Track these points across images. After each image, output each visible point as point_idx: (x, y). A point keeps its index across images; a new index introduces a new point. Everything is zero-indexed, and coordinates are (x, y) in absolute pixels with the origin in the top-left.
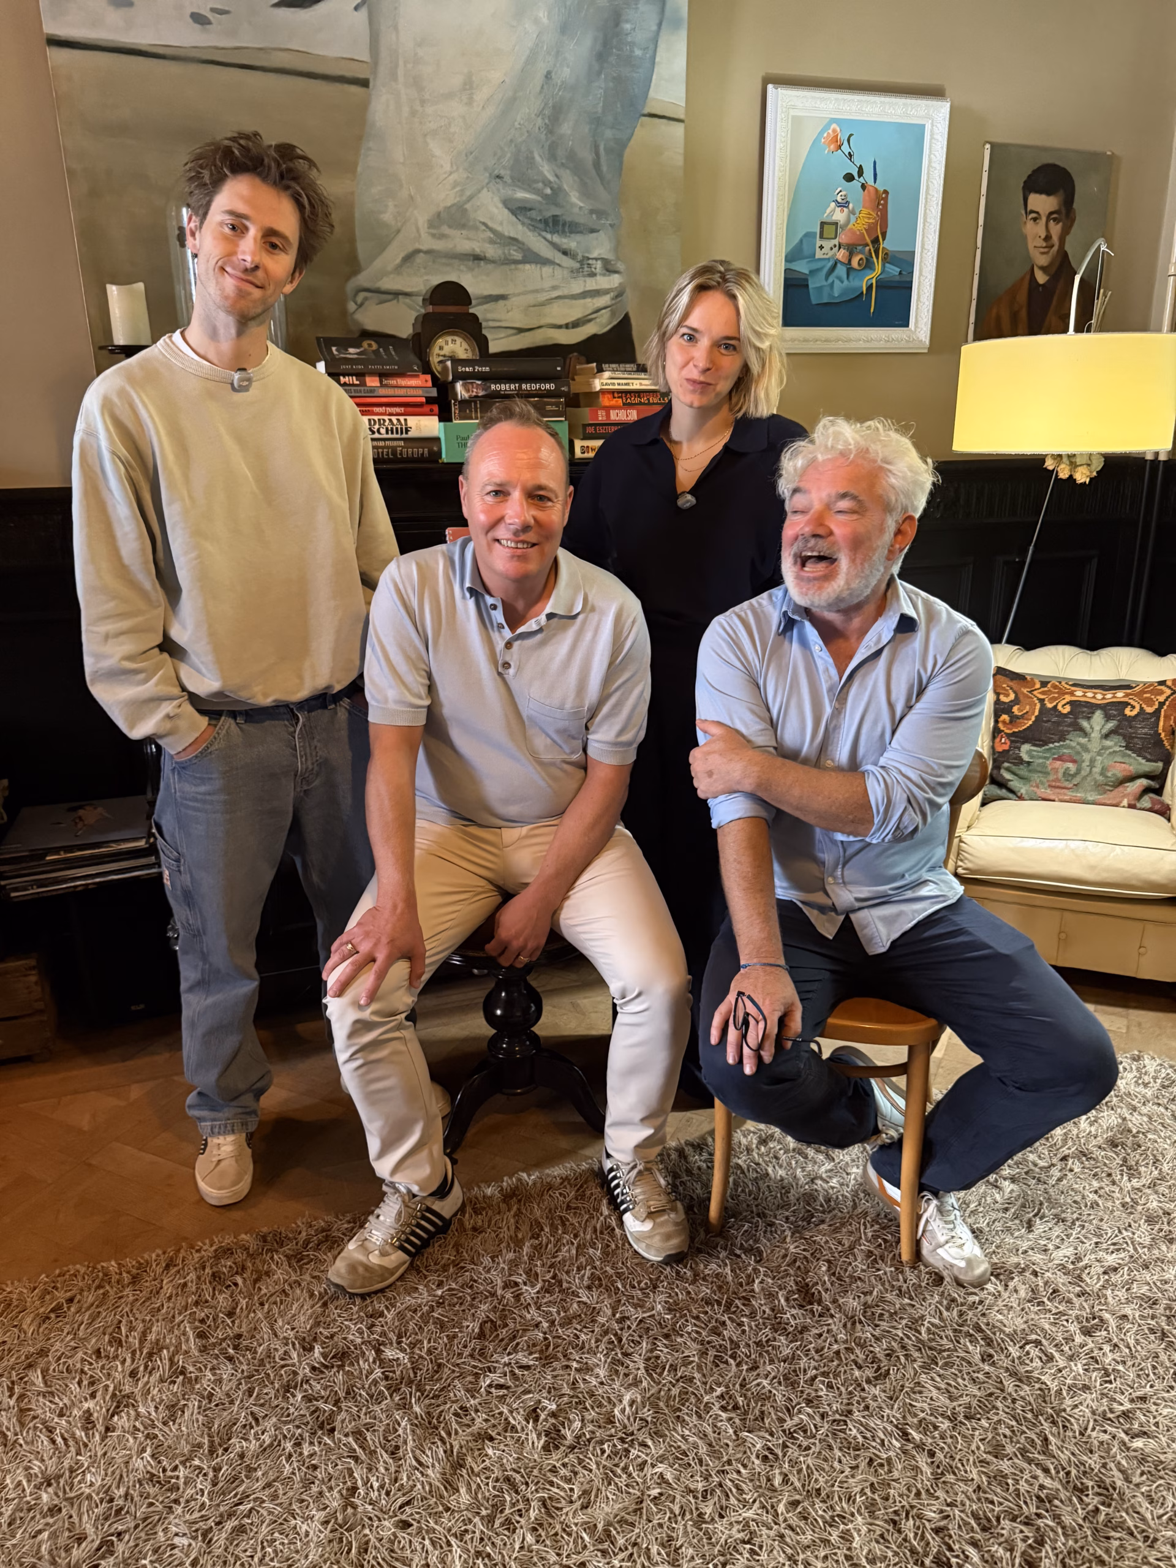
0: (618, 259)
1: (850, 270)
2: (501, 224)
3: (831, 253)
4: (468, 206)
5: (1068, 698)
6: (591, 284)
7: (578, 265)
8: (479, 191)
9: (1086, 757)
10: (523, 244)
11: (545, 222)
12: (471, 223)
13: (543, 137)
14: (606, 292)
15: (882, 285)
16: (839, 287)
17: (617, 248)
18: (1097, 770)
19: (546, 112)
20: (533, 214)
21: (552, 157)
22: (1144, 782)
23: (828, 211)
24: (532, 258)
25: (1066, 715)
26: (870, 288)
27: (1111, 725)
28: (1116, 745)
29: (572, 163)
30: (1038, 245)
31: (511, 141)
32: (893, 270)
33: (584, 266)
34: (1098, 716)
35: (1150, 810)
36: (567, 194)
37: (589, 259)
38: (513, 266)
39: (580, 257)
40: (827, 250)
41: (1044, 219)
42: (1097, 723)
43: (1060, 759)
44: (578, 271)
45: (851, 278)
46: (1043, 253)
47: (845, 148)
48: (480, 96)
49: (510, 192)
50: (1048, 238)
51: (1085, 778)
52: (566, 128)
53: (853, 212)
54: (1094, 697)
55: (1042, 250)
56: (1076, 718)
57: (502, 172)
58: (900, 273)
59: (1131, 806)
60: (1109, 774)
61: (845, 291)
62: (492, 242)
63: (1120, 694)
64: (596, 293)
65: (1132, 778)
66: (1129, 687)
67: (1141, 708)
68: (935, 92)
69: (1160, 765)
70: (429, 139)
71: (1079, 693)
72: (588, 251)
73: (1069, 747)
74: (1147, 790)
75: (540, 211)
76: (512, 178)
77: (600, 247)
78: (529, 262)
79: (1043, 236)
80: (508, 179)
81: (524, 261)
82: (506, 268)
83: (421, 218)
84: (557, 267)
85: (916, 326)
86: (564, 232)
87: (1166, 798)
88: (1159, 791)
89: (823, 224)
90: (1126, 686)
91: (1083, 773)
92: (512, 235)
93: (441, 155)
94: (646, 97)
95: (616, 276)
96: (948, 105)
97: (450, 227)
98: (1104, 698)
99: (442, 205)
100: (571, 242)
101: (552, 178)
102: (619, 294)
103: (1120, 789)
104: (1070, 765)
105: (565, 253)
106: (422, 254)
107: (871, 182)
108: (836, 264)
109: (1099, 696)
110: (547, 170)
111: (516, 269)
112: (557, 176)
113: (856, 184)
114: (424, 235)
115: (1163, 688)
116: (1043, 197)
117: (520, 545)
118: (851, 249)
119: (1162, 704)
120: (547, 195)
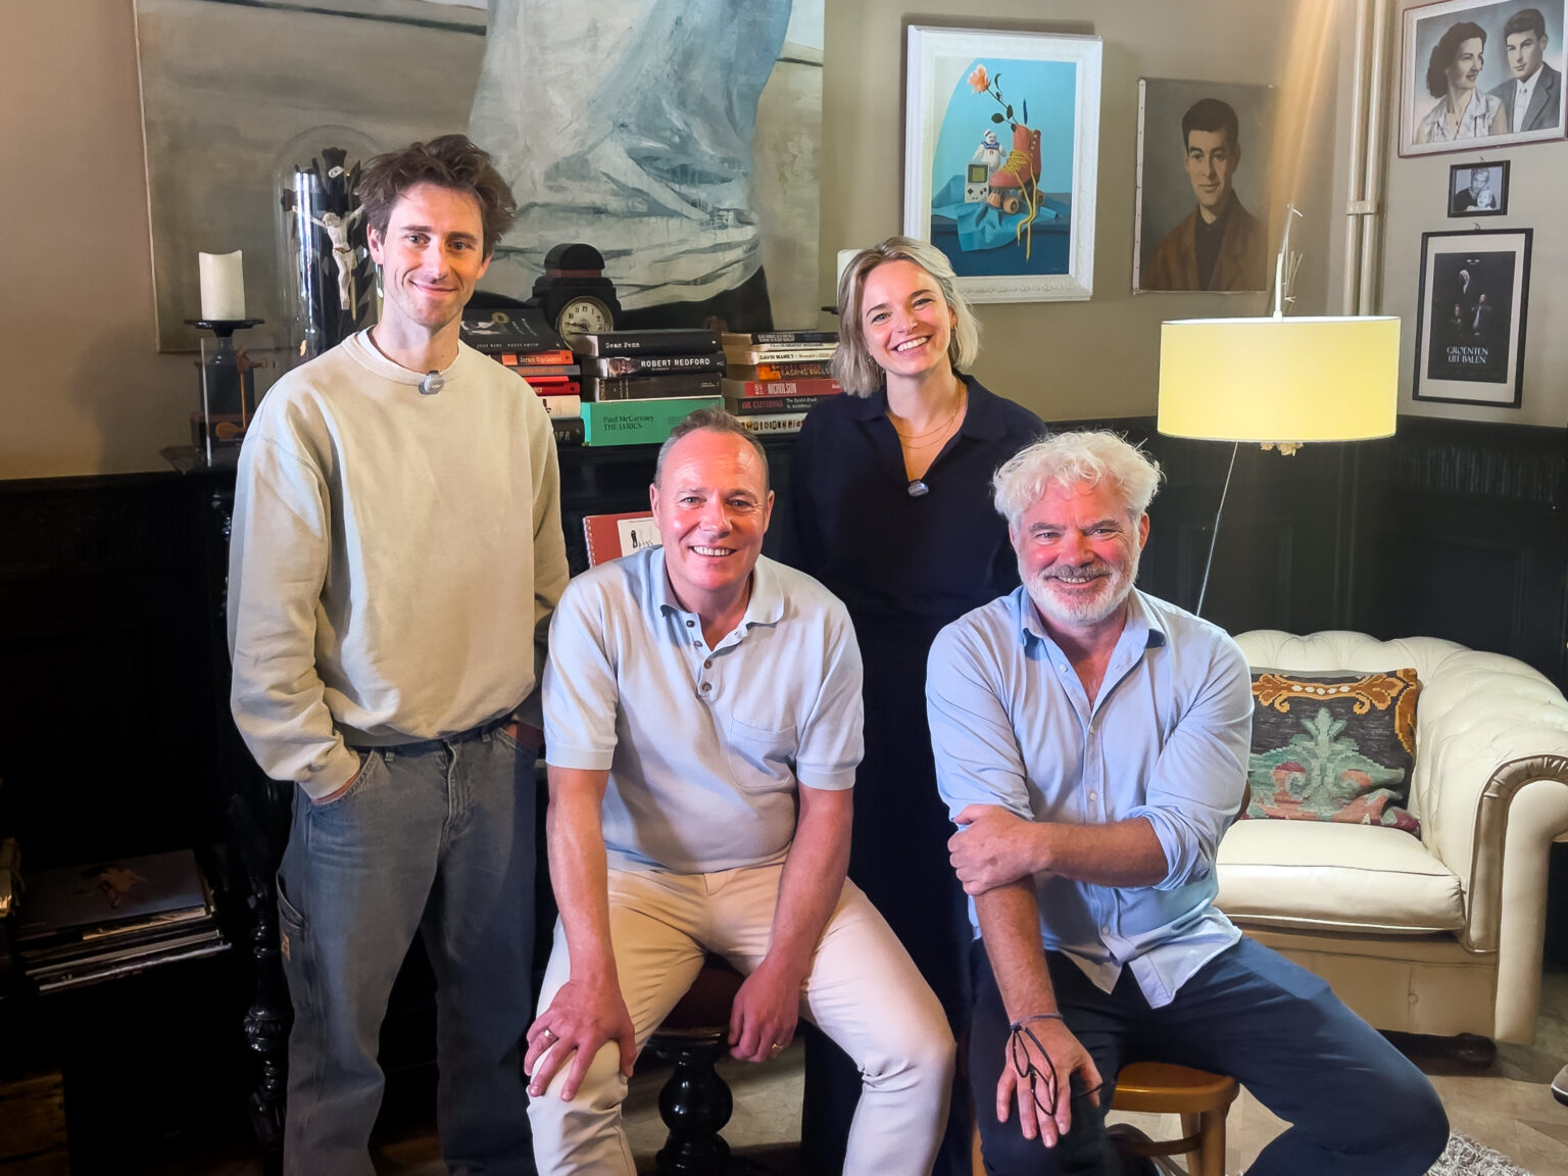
0: (751, 209)
1: (1002, 215)
2: (625, 175)
3: (981, 198)
4: (590, 157)
5: (1285, 694)
6: (722, 237)
7: (708, 217)
8: (602, 141)
9: (1315, 764)
10: (648, 195)
11: (673, 172)
12: (593, 174)
13: (672, 84)
14: (738, 245)
15: (1038, 230)
16: (991, 232)
17: (752, 196)
18: (1330, 779)
19: (675, 58)
20: (660, 164)
21: (682, 103)
22: (1385, 793)
23: (976, 154)
24: (658, 210)
25: (1286, 715)
26: (1024, 233)
27: (1339, 725)
28: (1348, 749)
29: (705, 111)
30: (1203, 183)
31: (638, 88)
32: (1049, 214)
33: (715, 218)
34: (1323, 715)
35: (1397, 826)
36: (696, 142)
37: (720, 210)
38: (637, 219)
39: (710, 209)
40: (977, 194)
41: (1207, 156)
42: (1323, 724)
43: (1286, 767)
44: (708, 223)
45: (1003, 222)
46: (1208, 192)
47: (993, 88)
48: (606, 42)
49: (634, 142)
50: (1213, 176)
51: (1316, 789)
52: (697, 75)
53: (1003, 154)
54: (1315, 693)
55: (1207, 188)
56: (1298, 718)
57: (627, 121)
58: (1057, 216)
59: (1375, 823)
60: (1344, 785)
61: (997, 237)
62: (615, 194)
63: (1345, 688)
64: (729, 246)
65: (1371, 788)
66: (1353, 679)
67: (1372, 704)
68: (1082, 29)
69: (1402, 771)
70: (549, 89)
71: (1297, 688)
72: (719, 202)
73: (1294, 753)
74: (1390, 803)
75: (668, 160)
76: (638, 126)
77: (732, 197)
78: (655, 215)
79: (1207, 174)
80: (633, 127)
81: (649, 214)
82: (630, 220)
83: (537, 169)
84: (685, 219)
85: (1077, 273)
86: (693, 181)
87: (1413, 810)
88: (1403, 803)
89: (971, 167)
90: (1349, 679)
91: (1315, 783)
92: (636, 186)
93: (560, 102)
94: (783, 41)
95: (749, 227)
96: (1099, 45)
97: (569, 178)
98: (1326, 694)
99: (561, 156)
100: (700, 193)
101: (680, 125)
102: (753, 246)
103: (1359, 802)
104: (1298, 774)
105: (694, 204)
106: (536, 208)
107: (1021, 122)
108: (987, 208)
109: (1321, 691)
110: (676, 118)
111: (641, 222)
112: (686, 124)
113: (1006, 125)
114: (540, 188)
115: (1393, 680)
116: (1205, 133)
117: (717, 553)
118: (1003, 193)
119: (1395, 700)
120: (674, 143)
